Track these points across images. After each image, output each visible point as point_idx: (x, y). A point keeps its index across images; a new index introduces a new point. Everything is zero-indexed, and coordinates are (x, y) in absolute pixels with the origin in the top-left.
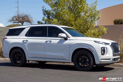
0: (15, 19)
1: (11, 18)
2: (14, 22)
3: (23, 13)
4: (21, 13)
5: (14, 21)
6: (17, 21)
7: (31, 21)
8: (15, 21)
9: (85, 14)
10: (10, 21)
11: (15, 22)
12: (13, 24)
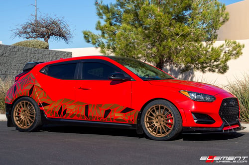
1: (20, 28)
2: (29, 36)
3: (48, 16)
4: (44, 16)
5: (28, 33)
6: (35, 35)
7: (65, 35)
8: (31, 34)
10: (20, 34)
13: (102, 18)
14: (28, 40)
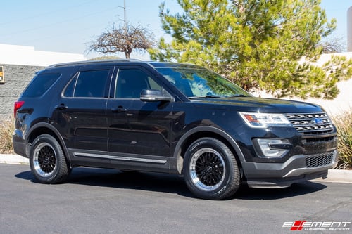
0: (106, 43)
1: (95, 40)
2: (106, 50)
3: (130, 24)
5: (105, 46)
6: (113, 48)
8: (108, 47)
9: (285, 22)
10: (95, 48)
11: (108, 51)
12: (103, 55)
13: (169, 33)
14: (106, 55)
